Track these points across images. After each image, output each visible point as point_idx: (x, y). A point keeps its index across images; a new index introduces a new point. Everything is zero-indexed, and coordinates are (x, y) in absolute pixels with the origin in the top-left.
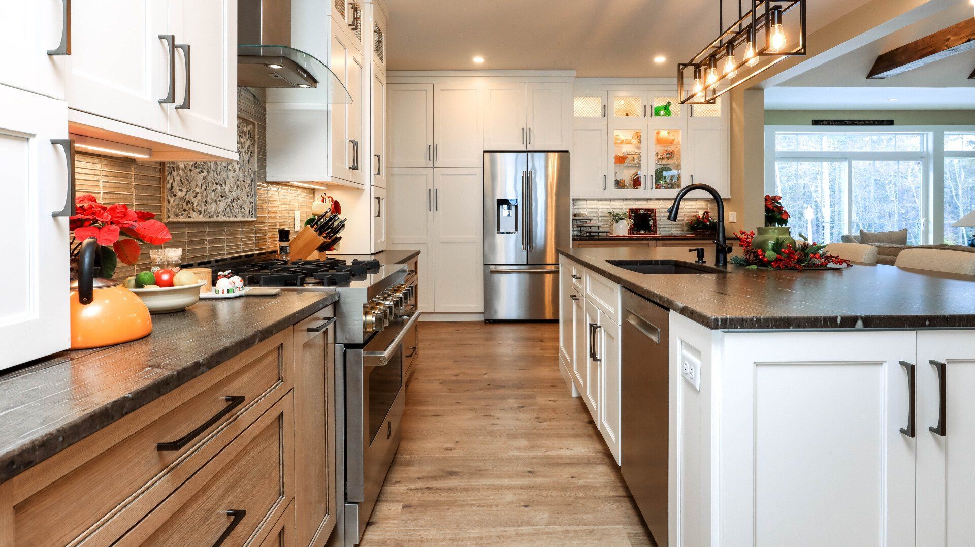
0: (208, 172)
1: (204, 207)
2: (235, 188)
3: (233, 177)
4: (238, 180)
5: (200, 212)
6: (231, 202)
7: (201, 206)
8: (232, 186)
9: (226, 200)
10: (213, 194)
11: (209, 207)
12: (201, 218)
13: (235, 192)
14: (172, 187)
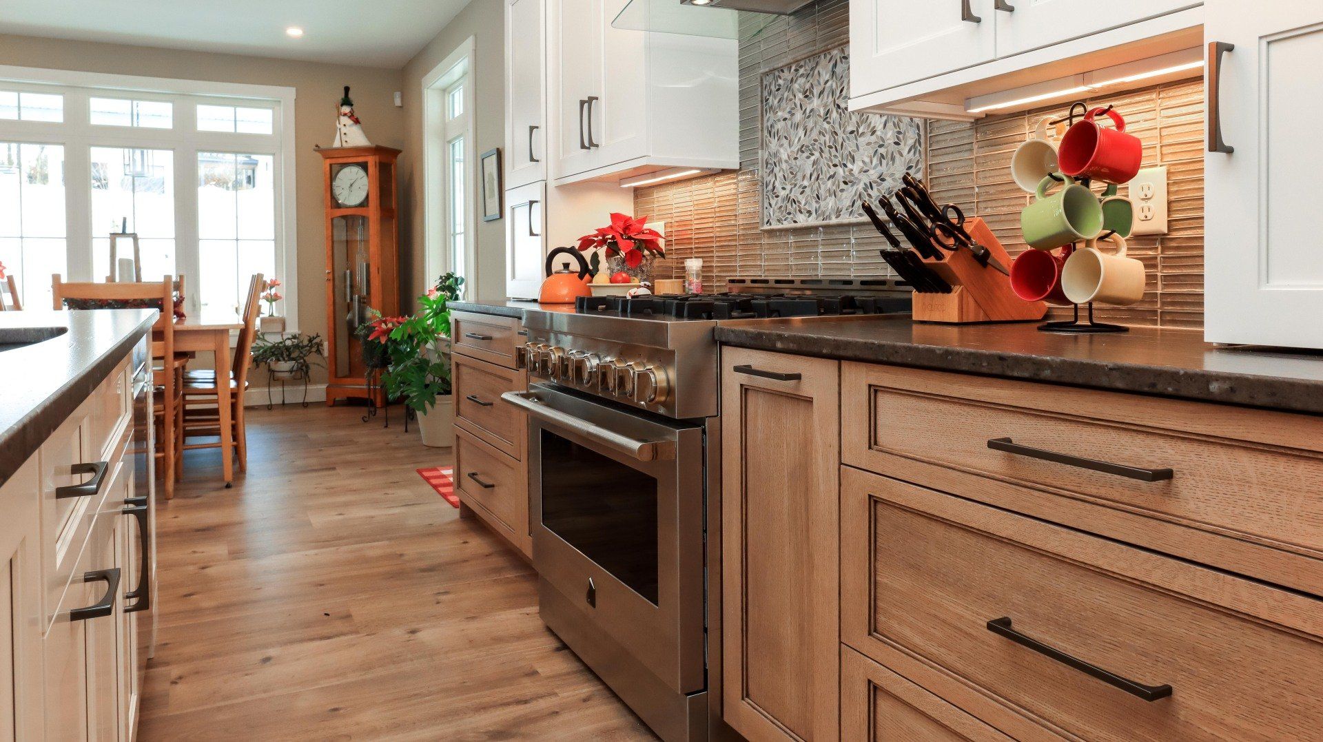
0: (822, 151)
1: (814, 205)
2: (875, 161)
3: (869, 144)
4: (881, 146)
5: (809, 212)
6: (865, 190)
7: (810, 204)
8: (867, 160)
9: (855, 188)
10: (830, 183)
11: (822, 203)
12: (812, 221)
13: (874, 168)
14: (774, 188)
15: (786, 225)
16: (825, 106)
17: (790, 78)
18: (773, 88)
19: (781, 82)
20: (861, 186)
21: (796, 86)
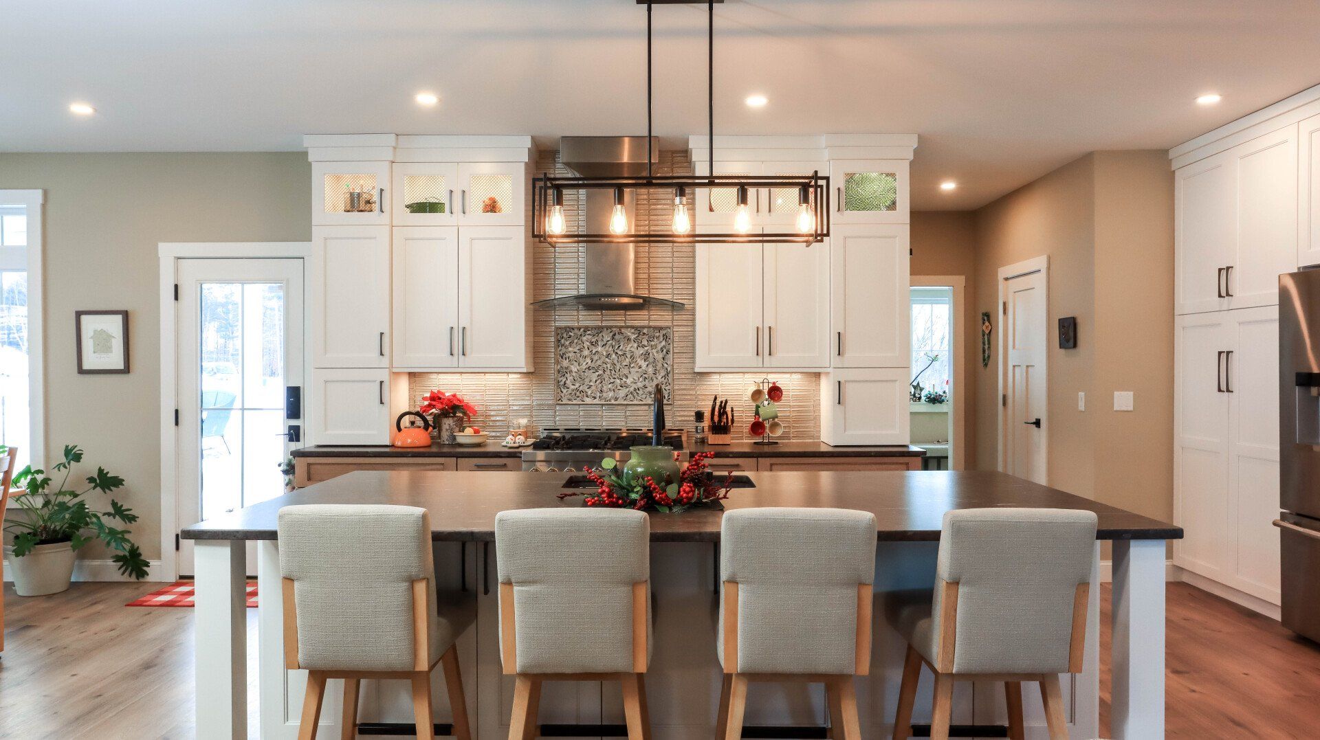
1: (598, 394)
2: (642, 379)
3: (637, 372)
4: (645, 374)
5: (594, 398)
6: (636, 390)
7: (595, 394)
8: (636, 378)
9: (627, 390)
10: (610, 386)
11: (604, 395)
12: (596, 401)
13: (642, 382)
14: (565, 383)
15: (575, 402)
16: (607, 351)
17: (579, 333)
18: (565, 335)
19: (572, 334)
20: (632, 389)
21: (584, 338)
